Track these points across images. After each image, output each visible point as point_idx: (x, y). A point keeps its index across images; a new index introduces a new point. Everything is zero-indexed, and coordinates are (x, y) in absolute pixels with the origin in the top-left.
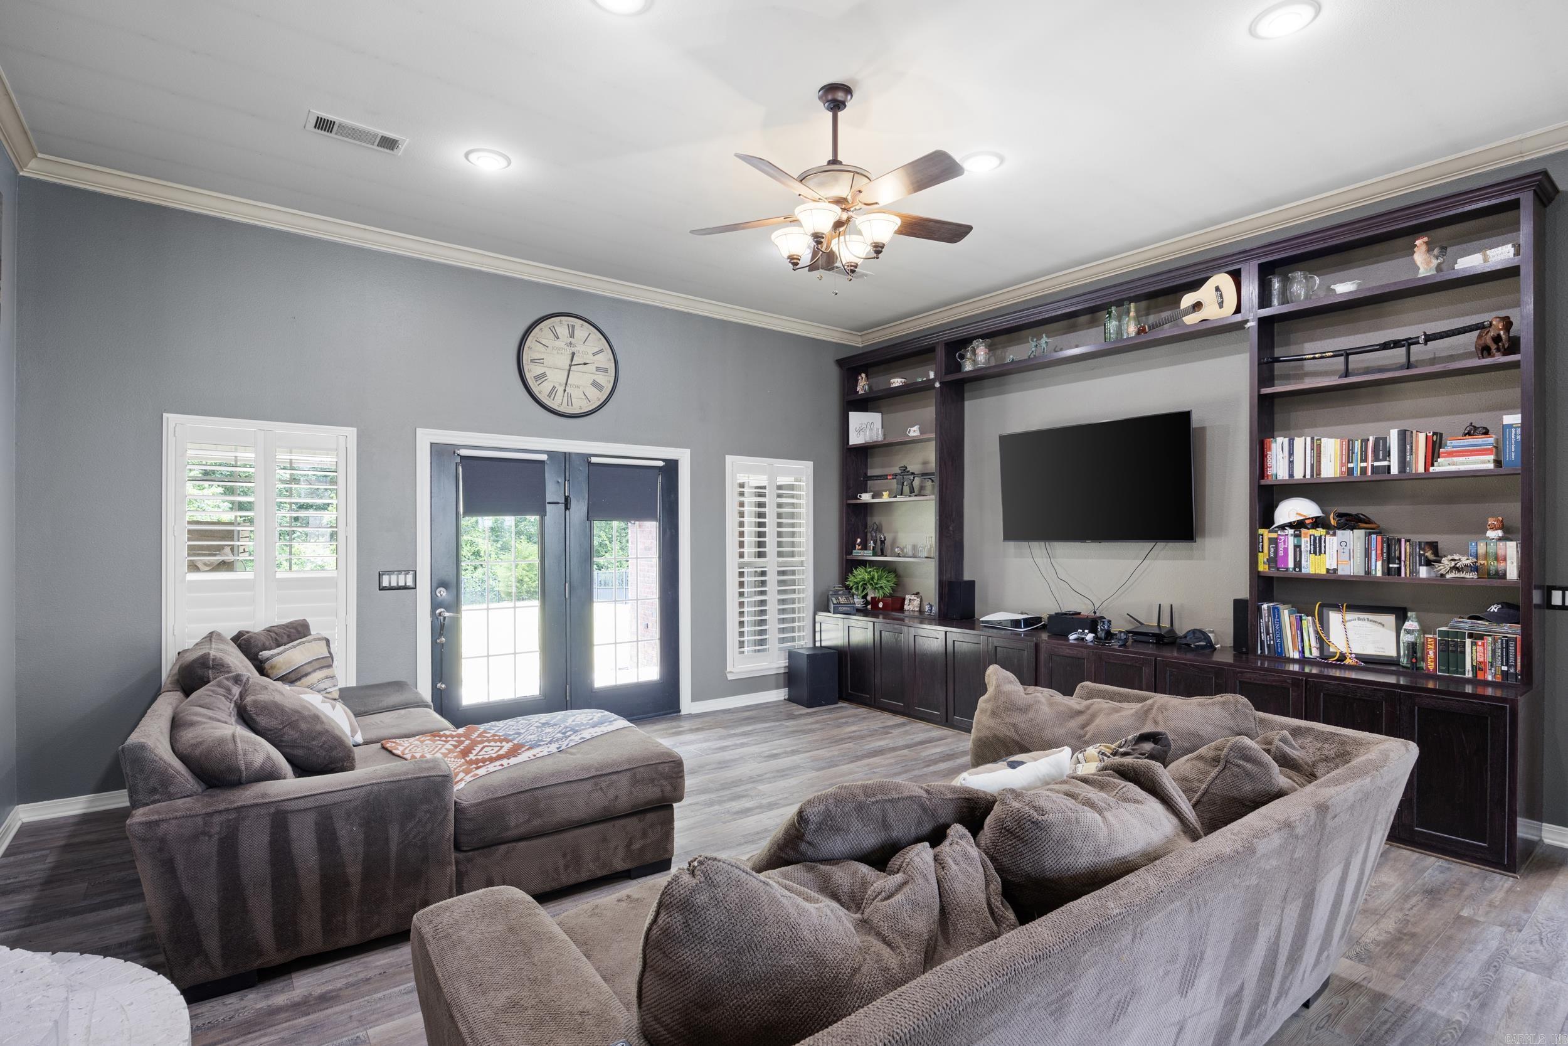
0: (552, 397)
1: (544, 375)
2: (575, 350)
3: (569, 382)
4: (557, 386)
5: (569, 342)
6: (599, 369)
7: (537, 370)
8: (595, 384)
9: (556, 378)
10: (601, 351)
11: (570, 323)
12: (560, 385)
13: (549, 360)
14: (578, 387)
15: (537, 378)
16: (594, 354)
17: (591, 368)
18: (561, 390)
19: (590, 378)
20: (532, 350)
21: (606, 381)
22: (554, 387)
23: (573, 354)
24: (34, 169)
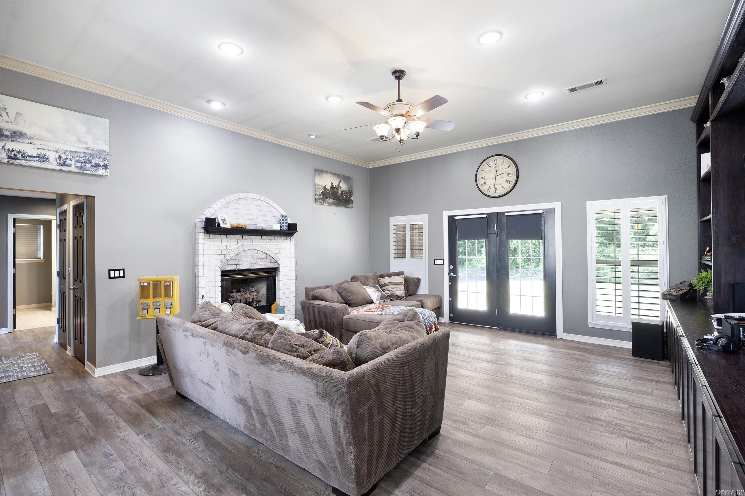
0: (489, 191)
1: (485, 183)
2: (497, 169)
3: (496, 183)
4: (491, 186)
5: (495, 166)
6: (509, 174)
7: (483, 181)
8: (508, 181)
9: (490, 183)
10: (510, 166)
11: (495, 159)
12: (492, 185)
13: (487, 176)
14: (500, 184)
15: (482, 185)
16: (506, 169)
17: (506, 174)
18: (492, 187)
19: (505, 179)
20: (481, 174)
21: (513, 179)
22: (490, 187)
23: (496, 171)
24: (370, 166)
